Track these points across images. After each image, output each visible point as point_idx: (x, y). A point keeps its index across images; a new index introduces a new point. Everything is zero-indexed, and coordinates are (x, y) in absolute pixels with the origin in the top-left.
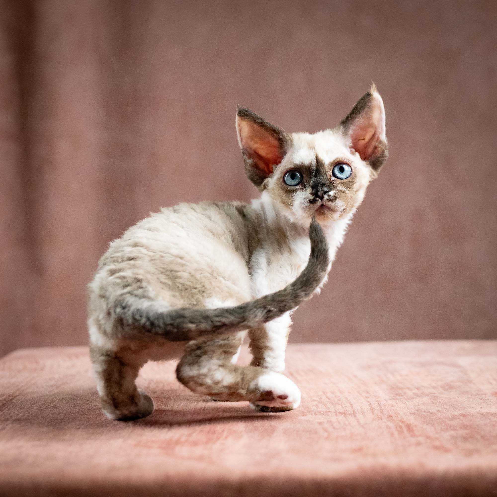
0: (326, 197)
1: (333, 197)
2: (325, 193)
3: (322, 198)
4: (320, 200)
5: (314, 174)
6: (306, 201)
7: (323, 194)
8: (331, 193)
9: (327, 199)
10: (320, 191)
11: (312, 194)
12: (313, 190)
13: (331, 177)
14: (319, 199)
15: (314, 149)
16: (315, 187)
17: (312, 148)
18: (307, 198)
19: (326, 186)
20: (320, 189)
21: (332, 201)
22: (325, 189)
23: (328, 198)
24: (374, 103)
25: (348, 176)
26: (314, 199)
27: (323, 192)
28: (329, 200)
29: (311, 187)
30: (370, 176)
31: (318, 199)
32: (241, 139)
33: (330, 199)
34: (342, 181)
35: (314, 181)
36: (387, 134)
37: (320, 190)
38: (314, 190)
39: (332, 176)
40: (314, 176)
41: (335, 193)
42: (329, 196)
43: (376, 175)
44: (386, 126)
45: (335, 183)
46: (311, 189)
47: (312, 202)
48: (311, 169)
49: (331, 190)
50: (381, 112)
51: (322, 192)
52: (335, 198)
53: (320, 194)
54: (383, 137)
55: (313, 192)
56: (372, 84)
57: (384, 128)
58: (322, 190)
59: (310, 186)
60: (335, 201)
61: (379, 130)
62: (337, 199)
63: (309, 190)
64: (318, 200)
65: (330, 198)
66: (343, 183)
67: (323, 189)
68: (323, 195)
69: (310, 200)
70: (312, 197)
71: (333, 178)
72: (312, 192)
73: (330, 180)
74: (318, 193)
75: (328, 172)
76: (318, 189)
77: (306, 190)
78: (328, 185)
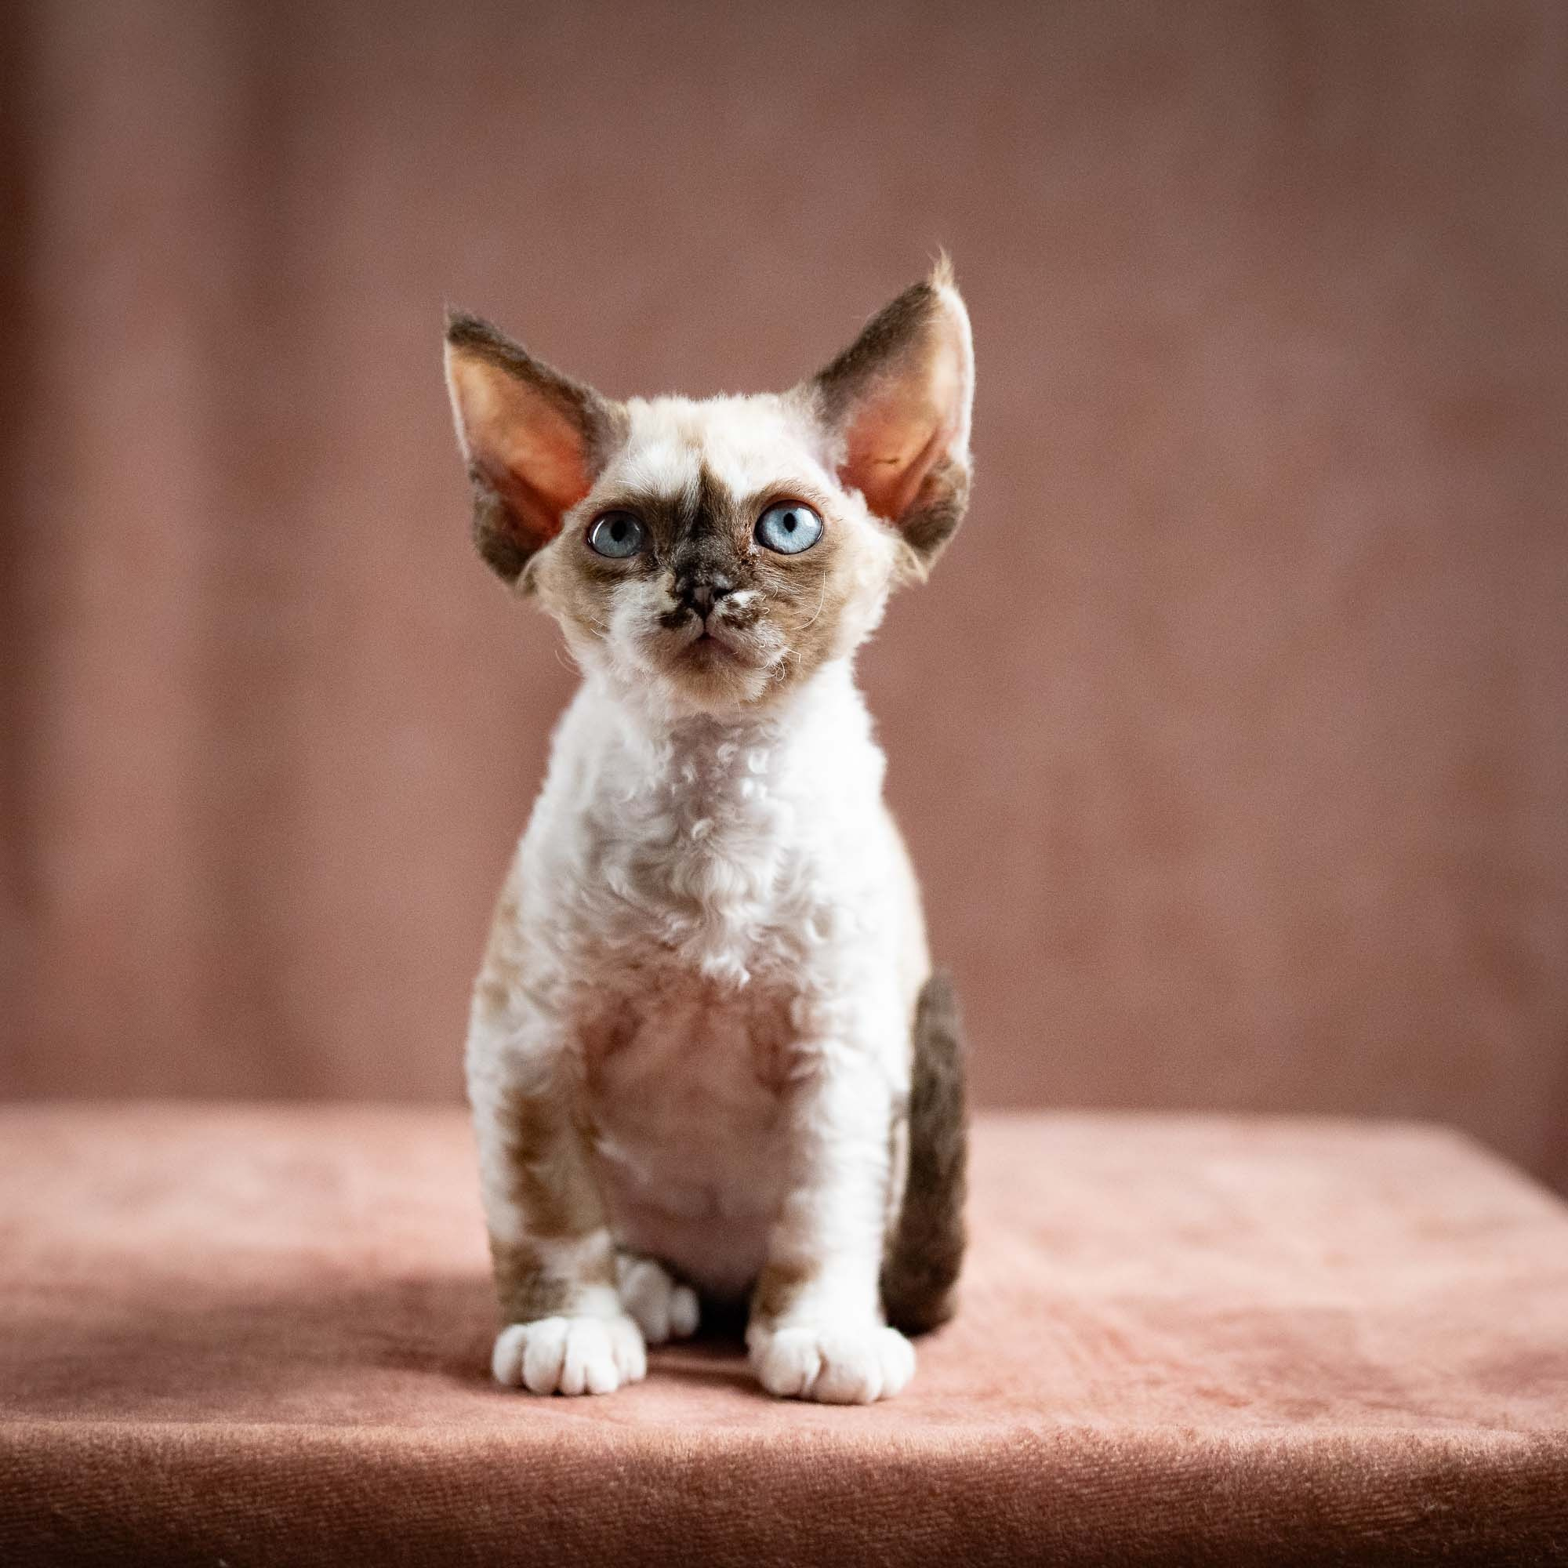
0: (721, 608)
1: (744, 609)
2: (720, 593)
3: (705, 611)
4: (696, 619)
5: (688, 528)
6: (649, 615)
7: (710, 595)
8: (742, 598)
9: (724, 617)
10: (702, 585)
11: (673, 594)
12: (677, 581)
13: (748, 542)
14: (696, 612)
15: (700, 446)
16: (686, 570)
17: (692, 442)
18: (654, 607)
19: (725, 573)
20: (701, 577)
21: (740, 627)
22: (721, 581)
23: (726, 612)
25: (805, 545)
26: (679, 608)
27: (711, 590)
28: (728, 621)
29: (674, 568)
31: (690, 611)
32: (467, 426)
33: (734, 617)
34: (785, 559)
35: (684, 551)
37: (703, 581)
38: (682, 580)
39: (751, 540)
40: (689, 535)
41: (754, 602)
42: (733, 605)
43: (919, 569)
45: (760, 566)
46: (671, 575)
47: (670, 621)
48: (681, 510)
49: (740, 586)
51: (707, 590)
52: (754, 615)
53: (699, 594)
54: (959, 451)
55: (678, 586)
57: (967, 422)
58: (708, 583)
59: (669, 564)
60: (750, 627)
62: (762, 622)
63: (666, 578)
64: (691, 617)
65: (736, 612)
66: (787, 568)
67: (711, 578)
68: (713, 599)
69: (664, 613)
70: (670, 605)
71: (753, 548)
72: (674, 587)
73: (743, 553)
74: (694, 593)
75: (738, 525)
76: (696, 578)
77: (655, 579)
78: (734, 568)
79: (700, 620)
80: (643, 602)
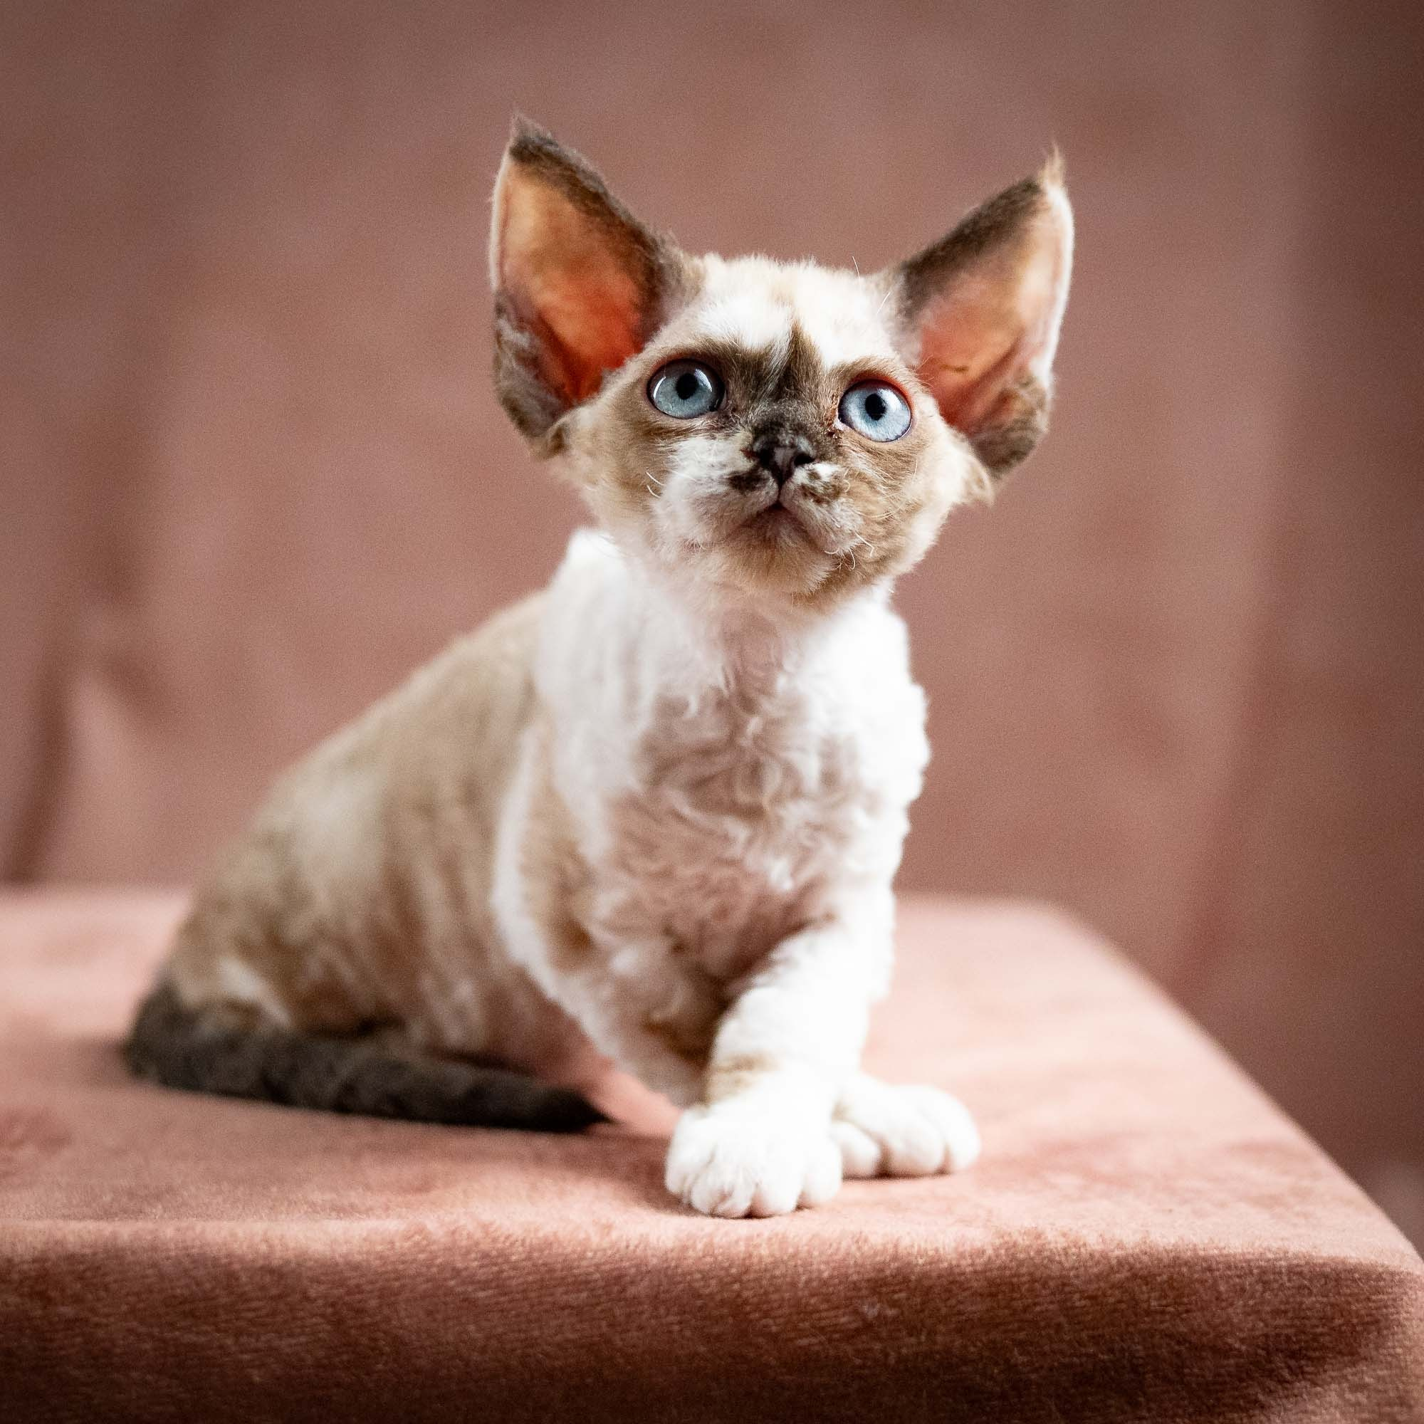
0: (800, 476)
1: (825, 483)
2: (803, 459)
3: (783, 476)
4: (772, 484)
5: (771, 387)
6: (718, 473)
7: (791, 459)
8: (825, 470)
9: (803, 487)
10: (785, 446)
11: (749, 453)
12: (755, 439)
13: (833, 415)
14: (774, 476)
15: (791, 303)
16: (767, 431)
17: (781, 299)
18: (725, 465)
19: (810, 439)
20: (784, 438)
21: (819, 501)
22: (804, 445)
23: (806, 482)
24: (1039, 227)
25: (894, 435)
26: (753, 470)
27: (795, 453)
28: (806, 491)
29: (752, 427)
30: (967, 484)
31: (766, 473)
32: (503, 254)
33: (813, 488)
34: (869, 443)
35: (764, 410)
36: (1057, 366)
37: (787, 443)
38: (763, 438)
39: (836, 414)
40: (771, 395)
41: (836, 475)
42: (814, 476)
43: (988, 490)
44: (1064, 330)
45: (845, 443)
46: (748, 434)
47: (741, 482)
48: (766, 366)
49: (822, 457)
50: (1055, 276)
51: (790, 453)
52: (835, 492)
53: (780, 456)
54: (1042, 369)
55: (757, 444)
56: (1051, 152)
57: (1053, 338)
58: (792, 447)
59: (746, 422)
60: (829, 504)
61: (1033, 339)
62: (842, 499)
63: (742, 436)
64: (768, 480)
65: (818, 485)
66: (872, 452)
68: (793, 463)
69: (733, 473)
70: (745, 464)
71: (838, 424)
72: (752, 445)
73: (829, 426)
74: (774, 454)
75: (826, 394)
76: (780, 438)
77: (728, 436)
78: (820, 437)
79: (775, 486)
80: (712, 459)
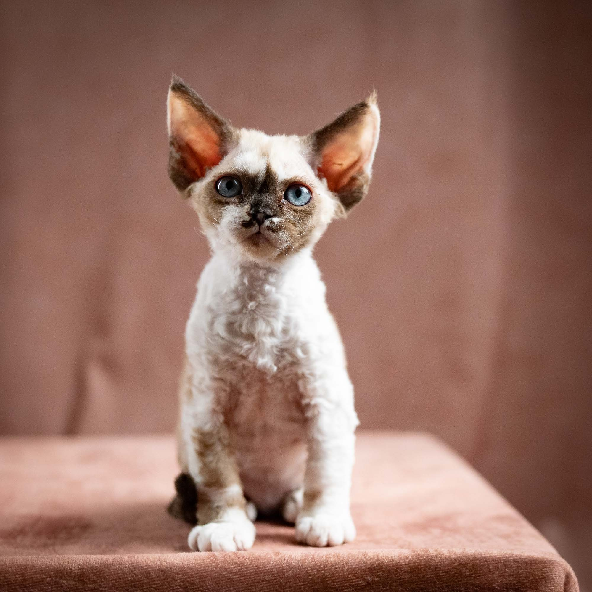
0: (267, 223)
1: (276, 225)
2: (268, 217)
3: (261, 223)
4: (257, 226)
5: (258, 188)
6: (238, 221)
7: (264, 217)
8: (276, 220)
9: (268, 227)
10: (261, 213)
11: (249, 214)
12: (251, 209)
13: (281, 198)
14: (257, 223)
15: (268, 156)
16: (255, 206)
17: (265, 154)
18: (240, 218)
19: (271, 209)
20: (261, 209)
21: (274, 231)
22: (269, 212)
23: (269, 225)
25: (304, 203)
26: (250, 220)
27: (265, 215)
28: (269, 228)
29: (250, 204)
31: (255, 222)
32: (172, 123)
33: (272, 227)
34: (295, 207)
35: (255, 197)
37: (262, 211)
38: (253, 209)
39: (283, 197)
40: (258, 191)
41: (280, 222)
42: (272, 222)
45: (285, 209)
46: (249, 206)
47: (246, 225)
48: (256, 181)
49: (275, 215)
51: (263, 215)
52: (280, 228)
53: (260, 216)
54: (368, 169)
55: (252, 211)
58: (264, 212)
59: (249, 202)
60: (277, 232)
62: (282, 231)
63: (247, 207)
64: (255, 224)
65: (273, 226)
66: (295, 211)
67: (265, 210)
68: (264, 218)
69: (243, 221)
70: (247, 218)
71: (284, 201)
72: (250, 211)
73: (279, 202)
74: (257, 215)
75: (279, 190)
76: (259, 209)
77: (242, 206)
78: (275, 208)
79: (258, 226)
80: (236, 215)
